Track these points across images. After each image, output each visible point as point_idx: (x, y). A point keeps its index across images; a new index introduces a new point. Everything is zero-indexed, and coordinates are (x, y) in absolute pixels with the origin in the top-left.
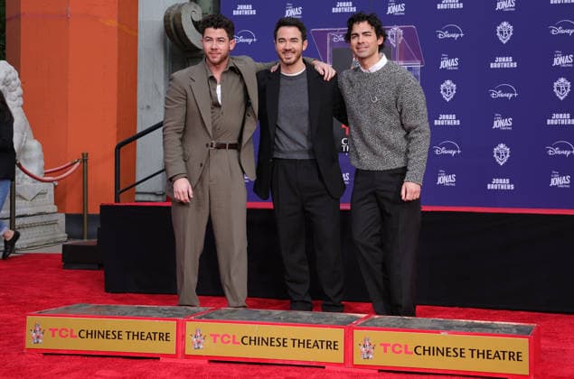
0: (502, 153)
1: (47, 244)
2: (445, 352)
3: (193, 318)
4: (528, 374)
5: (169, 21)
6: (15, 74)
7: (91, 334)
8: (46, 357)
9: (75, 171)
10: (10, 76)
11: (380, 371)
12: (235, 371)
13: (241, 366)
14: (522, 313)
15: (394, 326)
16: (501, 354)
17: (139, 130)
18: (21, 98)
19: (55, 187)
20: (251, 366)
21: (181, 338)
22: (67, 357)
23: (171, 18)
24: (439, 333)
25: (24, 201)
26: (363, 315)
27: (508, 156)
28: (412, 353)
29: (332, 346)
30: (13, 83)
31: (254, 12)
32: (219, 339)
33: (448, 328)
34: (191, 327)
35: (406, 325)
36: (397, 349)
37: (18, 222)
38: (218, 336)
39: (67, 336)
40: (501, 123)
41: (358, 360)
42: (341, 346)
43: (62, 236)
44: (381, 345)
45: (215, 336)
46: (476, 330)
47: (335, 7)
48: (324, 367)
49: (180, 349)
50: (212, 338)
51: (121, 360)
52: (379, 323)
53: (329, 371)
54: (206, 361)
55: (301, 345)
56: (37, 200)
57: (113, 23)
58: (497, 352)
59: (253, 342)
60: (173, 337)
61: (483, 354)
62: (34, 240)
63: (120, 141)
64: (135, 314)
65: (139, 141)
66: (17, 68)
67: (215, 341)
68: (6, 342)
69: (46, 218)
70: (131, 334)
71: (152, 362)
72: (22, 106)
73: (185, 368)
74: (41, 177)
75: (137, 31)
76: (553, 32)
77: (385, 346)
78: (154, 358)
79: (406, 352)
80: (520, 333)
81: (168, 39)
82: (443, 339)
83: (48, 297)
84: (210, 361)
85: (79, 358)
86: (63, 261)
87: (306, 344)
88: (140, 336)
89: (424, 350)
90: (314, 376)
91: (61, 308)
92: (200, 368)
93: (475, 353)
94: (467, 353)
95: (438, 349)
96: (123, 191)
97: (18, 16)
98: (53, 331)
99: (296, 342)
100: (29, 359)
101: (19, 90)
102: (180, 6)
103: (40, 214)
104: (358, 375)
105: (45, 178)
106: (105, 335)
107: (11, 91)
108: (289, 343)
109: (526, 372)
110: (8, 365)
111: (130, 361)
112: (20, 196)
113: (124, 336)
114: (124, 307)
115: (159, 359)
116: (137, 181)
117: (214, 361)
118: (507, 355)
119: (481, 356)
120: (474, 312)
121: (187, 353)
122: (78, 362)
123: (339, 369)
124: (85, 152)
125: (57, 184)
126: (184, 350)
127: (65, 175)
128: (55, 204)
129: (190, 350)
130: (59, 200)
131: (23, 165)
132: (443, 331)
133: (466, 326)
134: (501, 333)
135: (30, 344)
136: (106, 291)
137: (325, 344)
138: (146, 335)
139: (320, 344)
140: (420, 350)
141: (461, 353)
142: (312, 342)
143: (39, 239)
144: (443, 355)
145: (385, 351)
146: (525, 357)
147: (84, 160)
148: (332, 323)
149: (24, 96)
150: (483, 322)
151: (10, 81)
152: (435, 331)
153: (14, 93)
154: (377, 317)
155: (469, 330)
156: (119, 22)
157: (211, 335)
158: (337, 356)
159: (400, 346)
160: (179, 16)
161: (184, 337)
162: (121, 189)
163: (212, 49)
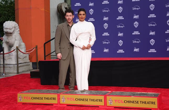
0: (152, 42)
1: (27, 71)
2: (133, 102)
3: (62, 93)
4: (157, 108)
5: (58, 8)
6: (17, 25)
7: (35, 98)
8: (23, 105)
9: (34, 50)
10: (16, 26)
11: (114, 108)
12: (74, 108)
13: (76, 107)
14: (158, 88)
15: (118, 95)
16: (149, 103)
17: (51, 39)
18: (19, 31)
19: (29, 55)
20: (78, 107)
21: (59, 99)
22: (29, 105)
23: (59, 7)
24: (131, 97)
25: (21, 59)
26: (110, 91)
27: (154, 42)
28: (123, 103)
29: (101, 101)
30: (17, 27)
31: (80, 5)
32: (69, 99)
33: (134, 95)
34: (61, 96)
35: (122, 95)
36: (119, 101)
37: (19, 65)
38: (69, 98)
39: (28, 99)
40: (152, 33)
41: (108, 105)
42: (103, 101)
43: (32, 68)
44: (115, 100)
45: (68, 98)
46: (142, 96)
47: (103, 2)
48: (99, 107)
49: (59, 102)
50: (67, 99)
51: (43, 105)
52: (114, 94)
53: (100, 108)
54: (66, 106)
55: (92, 101)
56: (24, 59)
57: (43, 9)
58: (148, 102)
59: (78, 100)
60: (57, 99)
61: (144, 102)
62: (24, 70)
63: (46, 42)
64: (46, 92)
65: (51, 41)
66: (18, 23)
67: (68, 100)
68: (13, 100)
69: (27, 64)
70: (45, 98)
71: (51, 106)
72: (19, 34)
73: (60, 108)
74: (25, 53)
75: (50, 11)
76: (166, 6)
77: (116, 101)
78: (52, 105)
79: (122, 102)
80: (155, 96)
82: (132, 98)
83: (26, 87)
84: (67, 105)
85: (31, 105)
86: (30, 76)
87: (93, 100)
88: (48, 99)
89: (127, 102)
90: (95, 109)
91: (27, 91)
92: (64, 107)
93: (142, 102)
94: (139, 102)
95: (131, 101)
96: (46, 56)
97: (18, 9)
98: (25, 97)
99: (91, 100)
100: (19, 105)
101: (19, 29)
102: (61, 4)
103: (25, 63)
104: (108, 109)
105: (26, 53)
106: (38, 98)
107: (16, 30)
108: (89, 100)
109: (157, 107)
110: (13, 107)
111: (45, 105)
112: (20, 58)
113: (43, 99)
114: (44, 90)
115: (53, 105)
116: (51, 52)
117: (68, 105)
118: (151, 103)
119: (143, 103)
120: (144, 89)
121: (61, 103)
122: (31, 106)
123: (103, 107)
124: (37, 45)
125: (29, 54)
126: (60, 102)
127: (32, 52)
128: (29, 60)
129: (61, 102)
130: (30, 59)
131: (20, 50)
132: (132, 96)
133: (139, 94)
134: (149, 96)
135: (19, 101)
136: (41, 85)
137: (99, 100)
138: (49, 98)
139: (97, 100)
140: (126, 102)
141: (138, 102)
142: (95, 100)
143: (25, 70)
144: (132, 103)
145: (116, 102)
146: (156, 103)
147: (36, 47)
148: (101, 94)
149: (20, 31)
150: (145, 93)
151: (16, 27)
152: (130, 96)
153: (17, 30)
154: (114, 92)
155: (140, 95)
156: (45, 9)
157: (67, 98)
158: (102, 104)
159: (120, 101)
160: (61, 6)
161: (60, 99)
162: (46, 55)
163: (69, 18)
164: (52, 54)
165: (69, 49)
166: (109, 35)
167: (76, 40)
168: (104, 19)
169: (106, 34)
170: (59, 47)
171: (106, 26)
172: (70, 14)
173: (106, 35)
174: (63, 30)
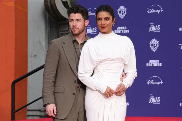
17: (29, 71)
23: (48, 0)
57: (12, 4)
63: (18, 78)
65: (29, 77)
75: (27, 8)
81: (47, 13)
96: (15, 112)
116: (28, 103)
156: (15, 3)
162: (16, 110)
163: (73, 26)
164: (29, 107)
165: (74, 94)
166: (161, 65)
167: (93, 75)
168: (150, 30)
169: (155, 63)
170: (53, 90)
171: (154, 44)
172: (77, 16)
173: (155, 65)
174: (62, 53)
